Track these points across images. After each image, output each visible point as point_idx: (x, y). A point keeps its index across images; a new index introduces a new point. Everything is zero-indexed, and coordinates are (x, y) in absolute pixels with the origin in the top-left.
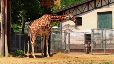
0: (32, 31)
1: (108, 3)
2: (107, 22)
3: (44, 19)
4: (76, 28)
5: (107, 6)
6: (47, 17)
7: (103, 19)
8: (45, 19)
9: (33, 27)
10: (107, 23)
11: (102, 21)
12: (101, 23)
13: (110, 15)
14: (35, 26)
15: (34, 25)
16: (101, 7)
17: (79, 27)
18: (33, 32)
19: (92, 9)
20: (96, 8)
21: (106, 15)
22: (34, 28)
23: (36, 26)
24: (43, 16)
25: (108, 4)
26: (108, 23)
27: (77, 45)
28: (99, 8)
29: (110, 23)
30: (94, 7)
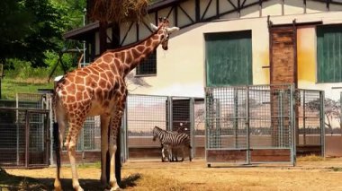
0: (68, 108)
1: (236, 6)
2: (235, 62)
3: (103, 66)
4: (137, 83)
5: (235, 14)
6: (113, 62)
7: (223, 56)
8: (107, 67)
9: (71, 95)
10: (236, 68)
11: (219, 62)
12: (218, 66)
13: (243, 42)
14: (77, 91)
15: (73, 86)
16: (218, 17)
17: (147, 79)
18: (71, 110)
19: (190, 22)
20: (200, 20)
21: (231, 43)
22: (75, 96)
23: (81, 89)
24: (102, 58)
25: (239, 9)
26: (239, 68)
27: (142, 134)
28: (209, 20)
29: (245, 65)
30: (194, 19)
